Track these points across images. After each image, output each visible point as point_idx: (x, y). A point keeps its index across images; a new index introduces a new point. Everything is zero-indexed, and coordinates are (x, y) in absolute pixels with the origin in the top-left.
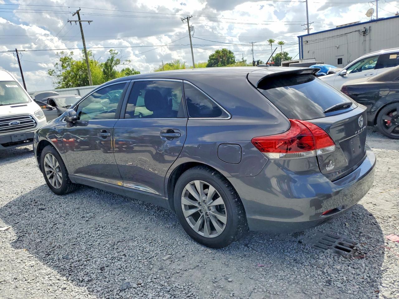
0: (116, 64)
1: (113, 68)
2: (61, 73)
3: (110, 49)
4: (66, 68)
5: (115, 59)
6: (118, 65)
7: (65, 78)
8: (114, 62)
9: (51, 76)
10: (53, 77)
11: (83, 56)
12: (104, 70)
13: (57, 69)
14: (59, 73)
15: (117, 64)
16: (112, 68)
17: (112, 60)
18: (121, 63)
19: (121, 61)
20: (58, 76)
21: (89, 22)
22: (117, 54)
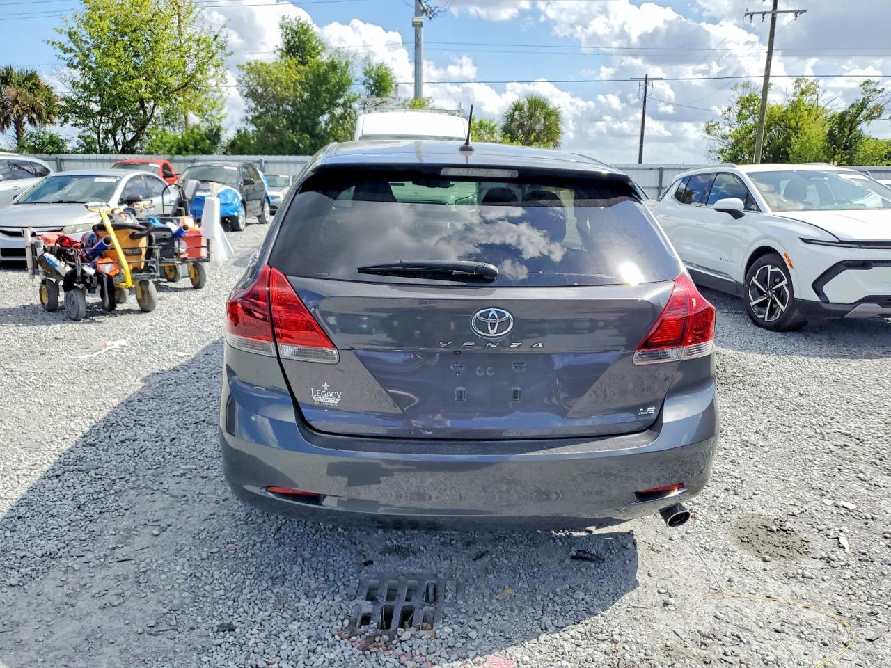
0: (869, 117)
1: (859, 128)
2: (733, 130)
3: (866, 79)
4: (746, 119)
5: (871, 105)
6: (873, 122)
7: (737, 142)
8: (865, 112)
9: (708, 136)
10: (713, 138)
11: (795, 93)
12: (831, 133)
13: (726, 121)
14: (726, 130)
15: (871, 119)
16: (855, 127)
17: (863, 106)
18: (883, 116)
19: (884, 112)
20: (724, 137)
21: (796, 13)
22: (880, 92)
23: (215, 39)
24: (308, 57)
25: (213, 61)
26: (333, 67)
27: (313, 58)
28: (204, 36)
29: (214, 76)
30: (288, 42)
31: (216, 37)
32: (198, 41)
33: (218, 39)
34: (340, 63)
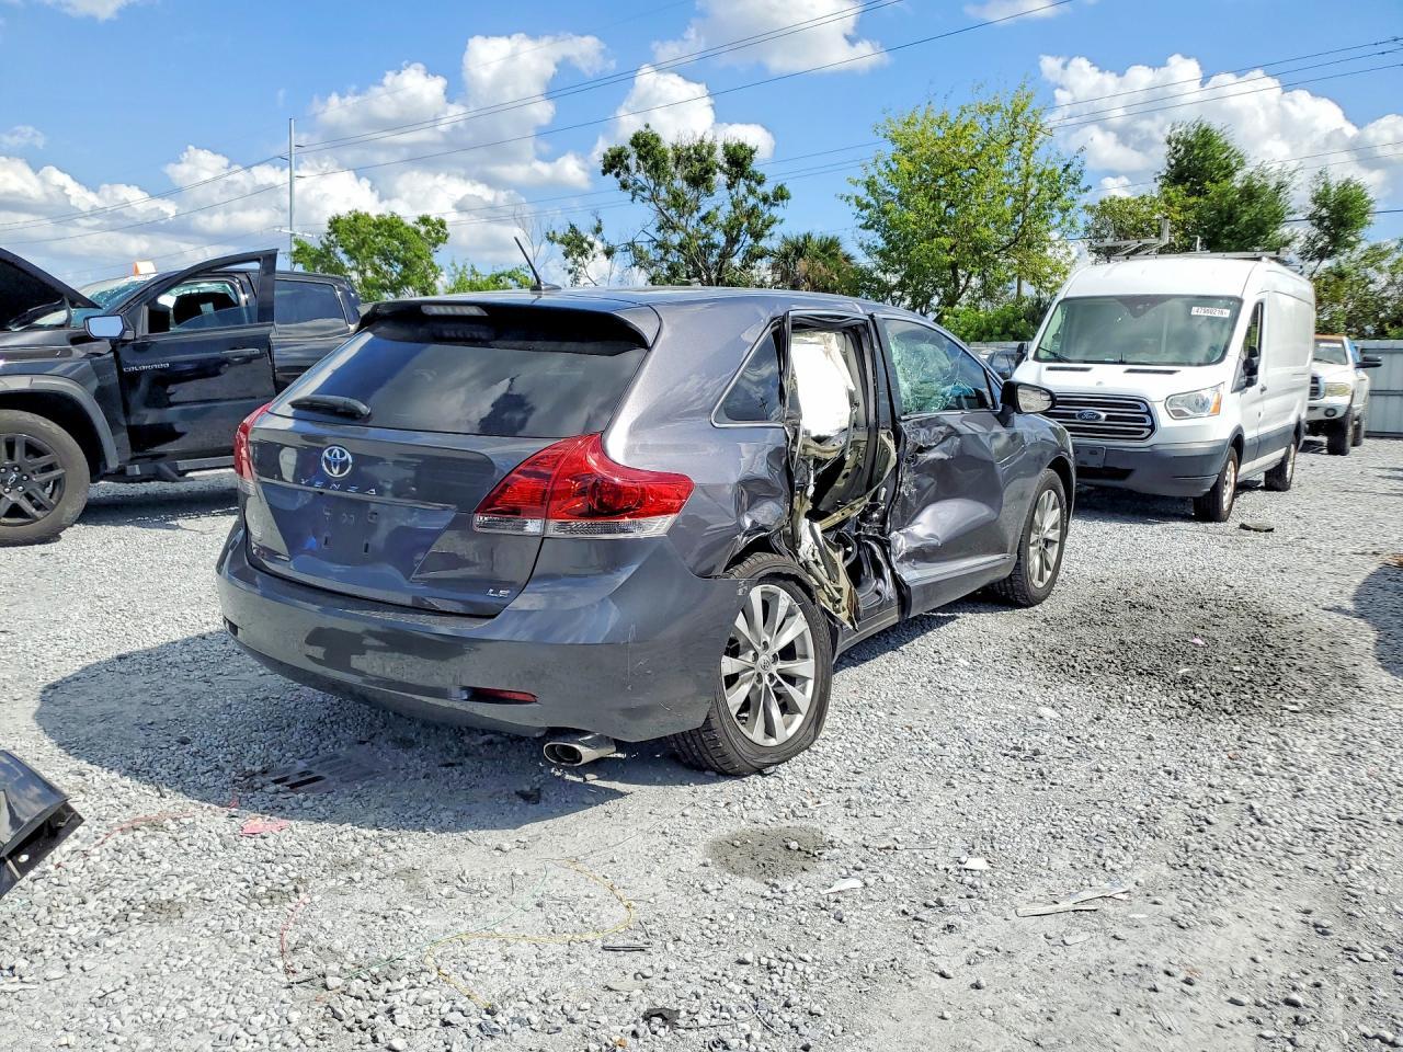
23: (1065, 171)
24: (1207, 183)
25: (1060, 203)
26: (1249, 194)
27: (1217, 182)
28: (1049, 167)
29: (1060, 225)
30: (1179, 162)
31: (1068, 166)
32: (1041, 175)
33: (1070, 170)
34: (1265, 186)
